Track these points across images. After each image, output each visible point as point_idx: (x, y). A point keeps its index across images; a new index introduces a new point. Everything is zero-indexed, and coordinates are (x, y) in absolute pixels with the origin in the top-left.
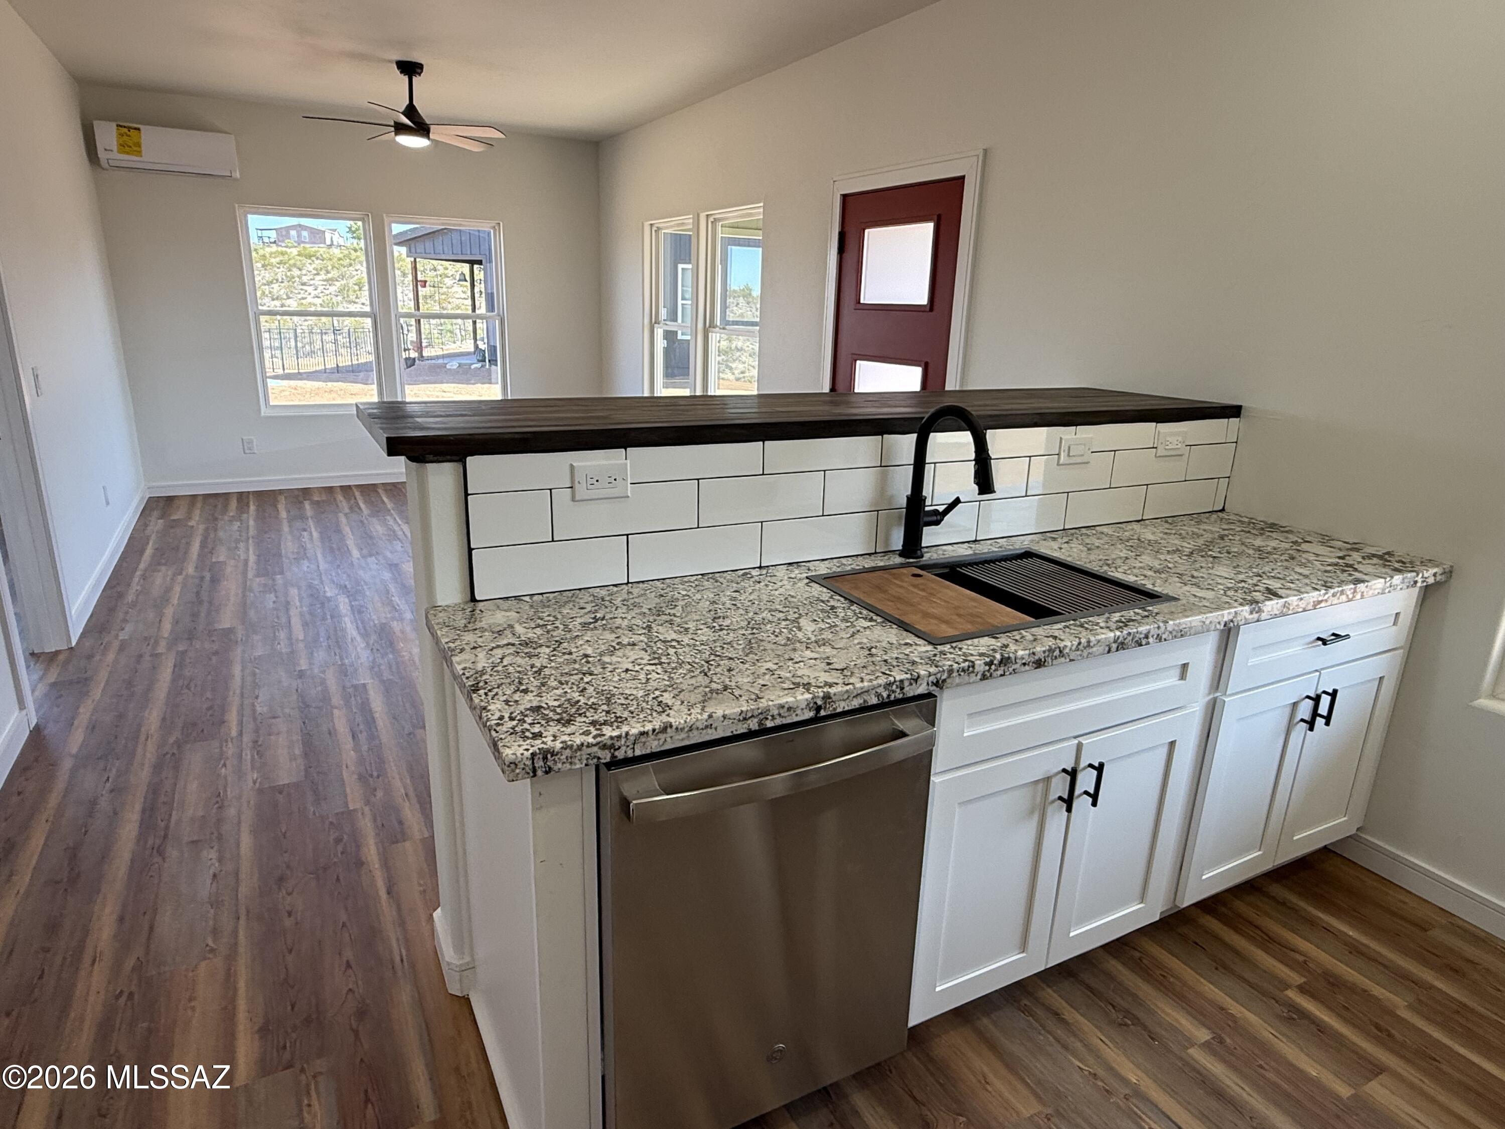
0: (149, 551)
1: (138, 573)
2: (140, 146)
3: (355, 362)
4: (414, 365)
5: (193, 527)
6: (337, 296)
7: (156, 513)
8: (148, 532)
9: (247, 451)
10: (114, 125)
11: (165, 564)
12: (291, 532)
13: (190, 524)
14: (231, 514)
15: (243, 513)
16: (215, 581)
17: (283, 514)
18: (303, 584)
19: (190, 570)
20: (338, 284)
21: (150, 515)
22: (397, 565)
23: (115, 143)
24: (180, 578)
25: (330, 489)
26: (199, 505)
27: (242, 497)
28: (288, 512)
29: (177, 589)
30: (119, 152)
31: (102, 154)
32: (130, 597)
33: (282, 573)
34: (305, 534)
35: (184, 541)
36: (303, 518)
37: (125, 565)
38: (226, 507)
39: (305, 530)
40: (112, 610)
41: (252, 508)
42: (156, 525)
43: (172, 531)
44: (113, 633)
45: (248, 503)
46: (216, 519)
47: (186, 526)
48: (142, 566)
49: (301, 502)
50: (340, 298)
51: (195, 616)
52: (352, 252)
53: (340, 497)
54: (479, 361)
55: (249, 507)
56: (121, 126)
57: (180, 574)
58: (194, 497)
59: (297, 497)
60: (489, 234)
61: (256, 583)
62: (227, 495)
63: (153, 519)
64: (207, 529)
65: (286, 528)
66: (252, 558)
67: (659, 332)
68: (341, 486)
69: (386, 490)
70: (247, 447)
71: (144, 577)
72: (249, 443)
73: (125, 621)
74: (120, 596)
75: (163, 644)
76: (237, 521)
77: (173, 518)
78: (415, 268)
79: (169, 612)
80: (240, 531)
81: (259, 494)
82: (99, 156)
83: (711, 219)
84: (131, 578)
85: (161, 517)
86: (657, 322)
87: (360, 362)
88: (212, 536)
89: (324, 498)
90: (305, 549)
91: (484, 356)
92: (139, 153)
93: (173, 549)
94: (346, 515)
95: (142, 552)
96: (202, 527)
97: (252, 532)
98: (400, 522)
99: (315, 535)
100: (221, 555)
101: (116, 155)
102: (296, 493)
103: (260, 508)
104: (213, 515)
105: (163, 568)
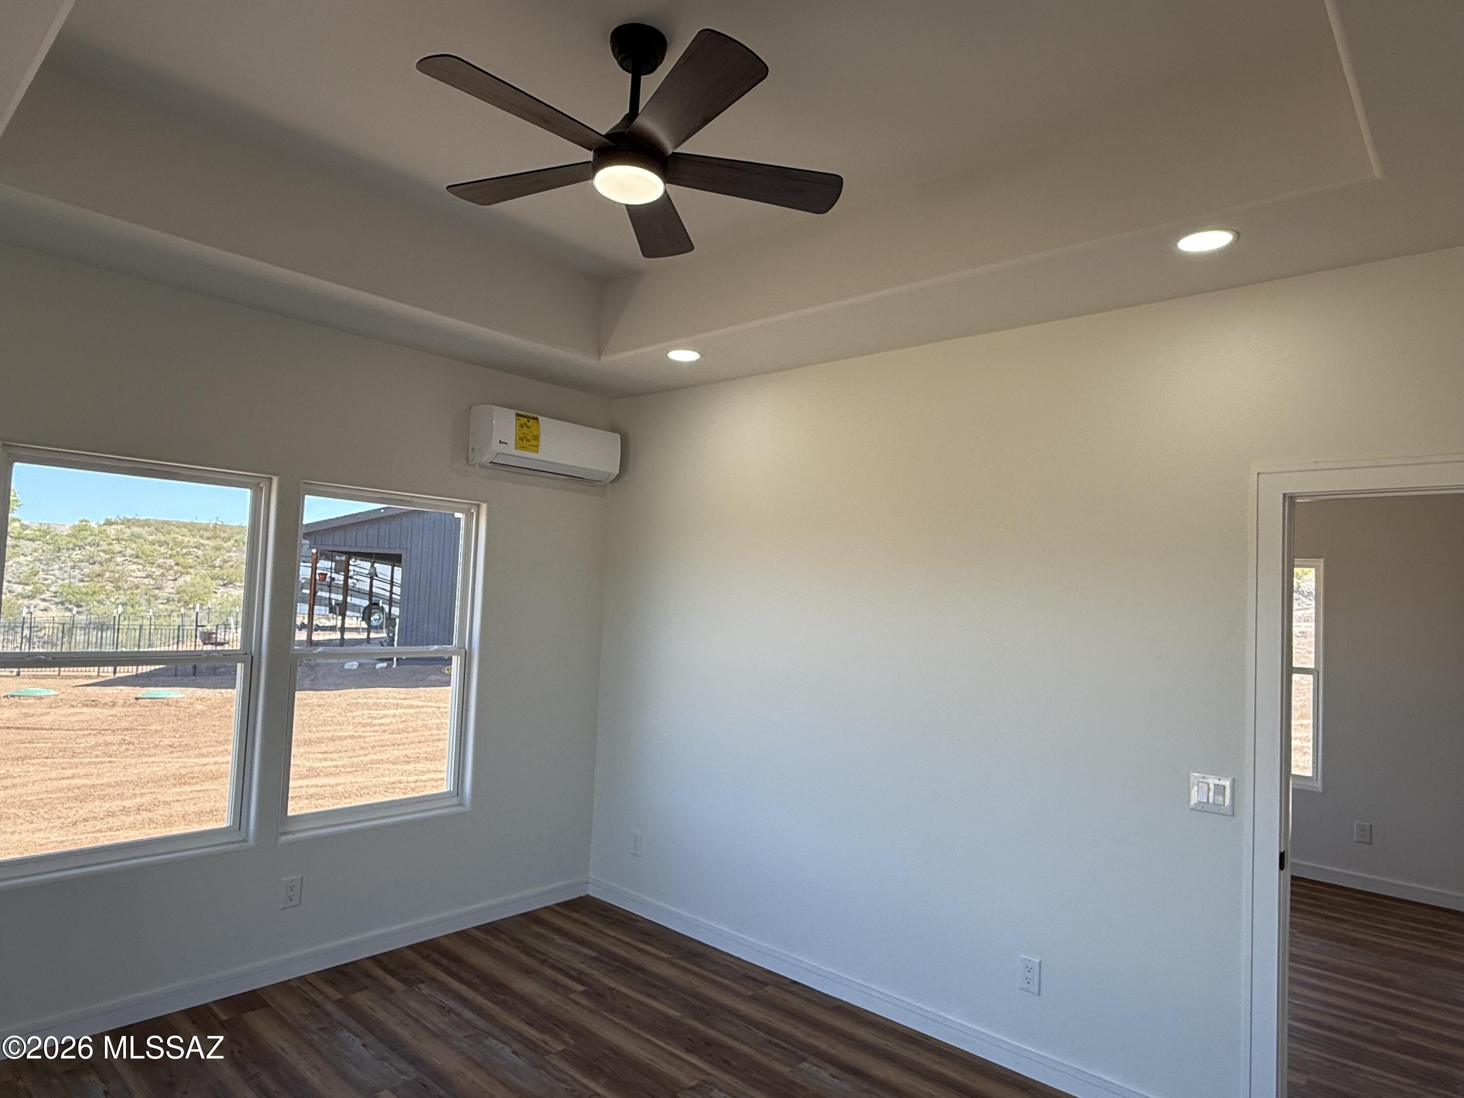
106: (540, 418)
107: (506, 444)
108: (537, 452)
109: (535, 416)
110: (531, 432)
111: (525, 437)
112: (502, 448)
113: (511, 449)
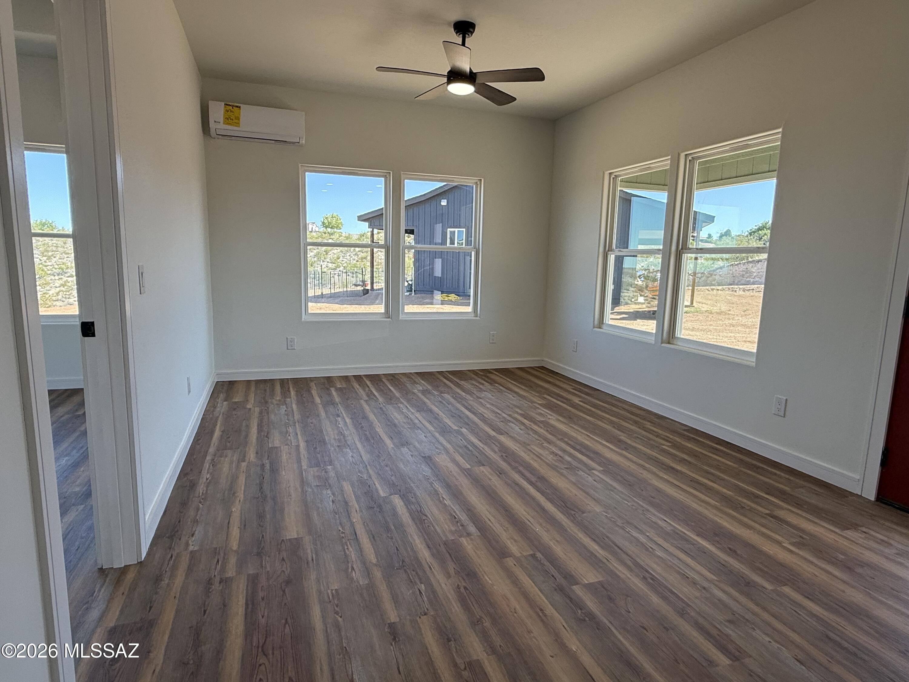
0: (217, 433)
1: (209, 458)
2: (239, 120)
3: (333, 291)
4: (368, 293)
5: (250, 409)
6: (314, 258)
7: (222, 396)
8: (216, 414)
9: (289, 348)
10: (223, 103)
11: (231, 449)
12: (328, 417)
13: (248, 407)
14: (278, 399)
15: (285, 397)
16: (274, 471)
17: (318, 400)
18: (355, 478)
19: (252, 456)
20: (315, 251)
21: (218, 397)
22: (429, 457)
23: (222, 117)
24: (244, 464)
25: (346, 378)
26: (253, 388)
27: (283, 382)
28: (321, 397)
29: (242, 479)
30: (224, 123)
31: (212, 125)
32: (201, 489)
33: (331, 463)
34: (339, 419)
35: (244, 424)
36: (332, 403)
37: (198, 447)
38: (273, 390)
39: (338, 416)
40: (184, 504)
41: (293, 393)
42: (222, 407)
43: (234, 413)
44: (184, 540)
45: (289, 388)
46: (267, 402)
47: (245, 408)
48: (212, 450)
49: (328, 389)
50: (315, 259)
51: (261, 517)
52: (323, 234)
53: (356, 385)
54: (408, 291)
55: (289, 392)
56: (228, 105)
57: (244, 461)
58: (249, 382)
59: (324, 384)
60: (473, 187)
61: (311, 474)
62: (272, 381)
63: (219, 401)
64: (261, 413)
65: (323, 414)
66: (302, 445)
67: (612, 258)
68: (354, 376)
69: (388, 380)
70: (289, 345)
71: (213, 463)
72: (291, 342)
73: (196, 522)
74: (193, 486)
75: (233, 560)
76: (283, 405)
77: (234, 400)
78: (372, 235)
79: (236, 509)
80: (287, 415)
81: (296, 381)
82: (210, 126)
83: (690, 158)
84: (203, 463)
85: (226, 400)
86: (610, 249)
87: (335, 291)
88: (266, 418)
89: (344, 386)
90: (344, 437)
91: (411, 288)
92: (238, 124)
93: (236, 431)
94: (366, 401)
95: (212, 433)
96: (257, 410)
97: (297, 416)
98: (413, 411)
99: (348, 420)
100: (276, 440)
101: (222, 126)
102: (322, 380)
103: (299, 393)
104: (264, 398)
105: (229, 453)
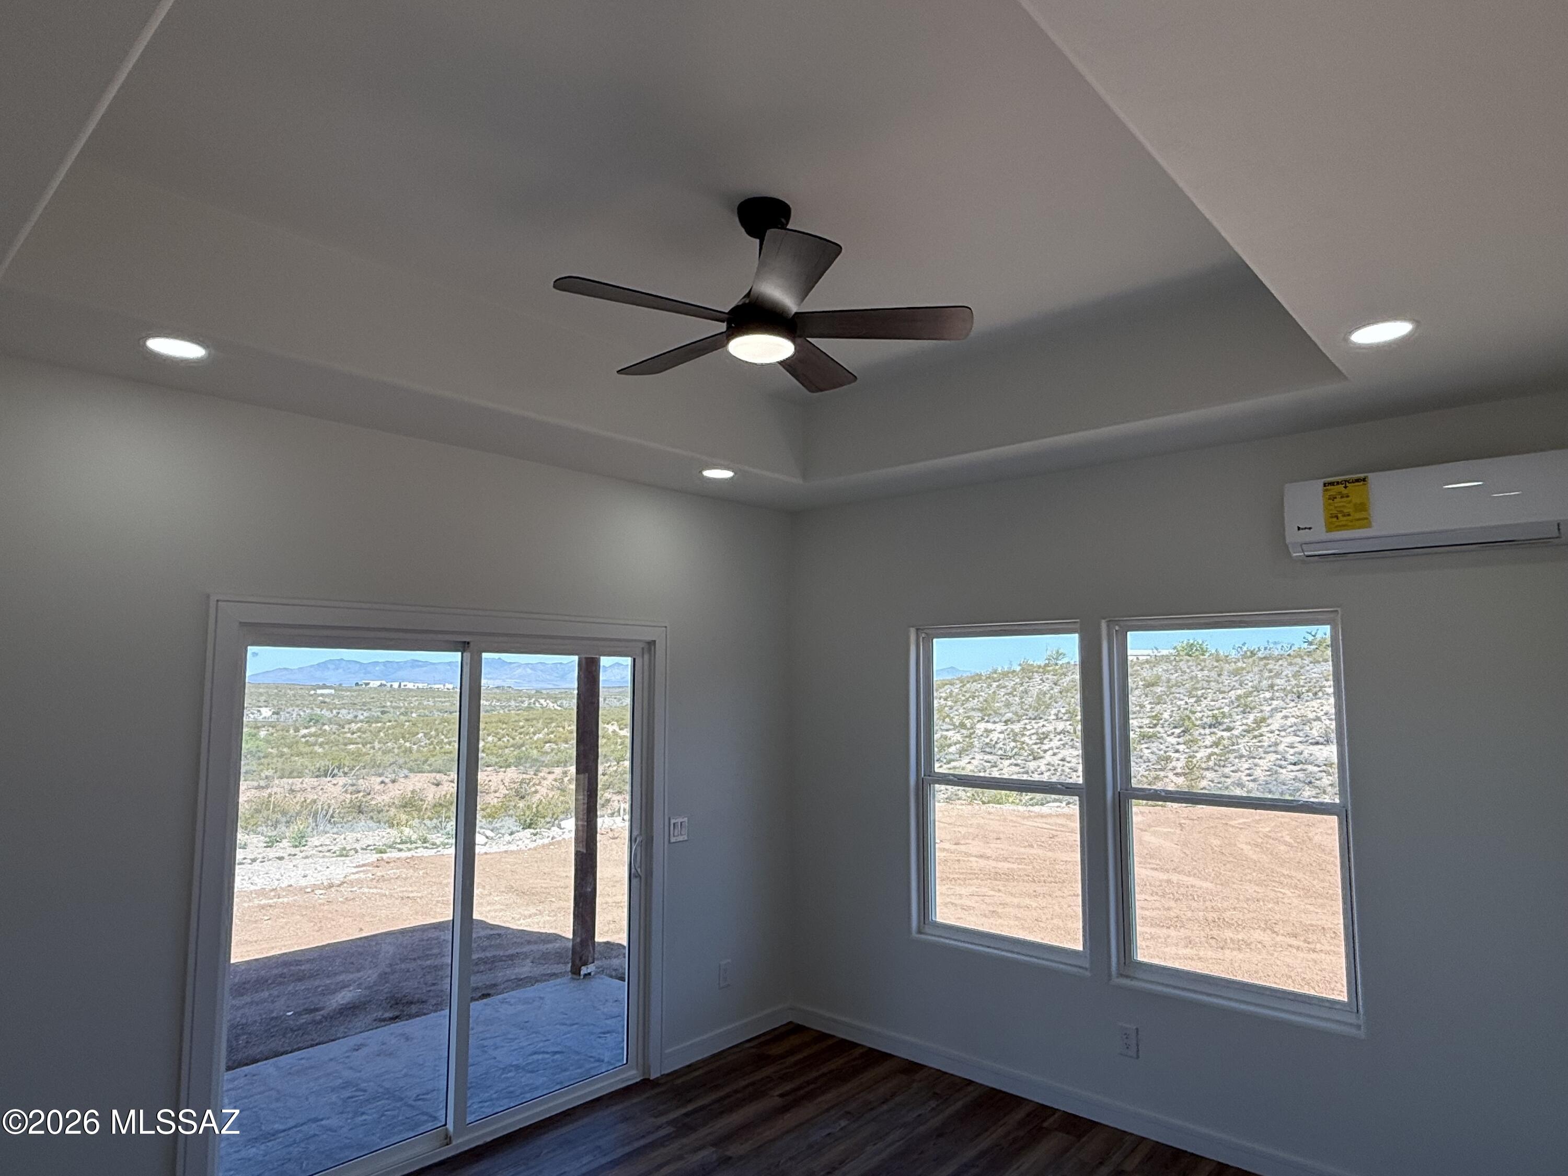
106: (1371, 476)
107: (1310, 528)
108: (1369, 526)
109: (1362, 476)
110: (1350, 502)
111: (1341, 512)
112: (1305, 536)
113: (1320, 532)
